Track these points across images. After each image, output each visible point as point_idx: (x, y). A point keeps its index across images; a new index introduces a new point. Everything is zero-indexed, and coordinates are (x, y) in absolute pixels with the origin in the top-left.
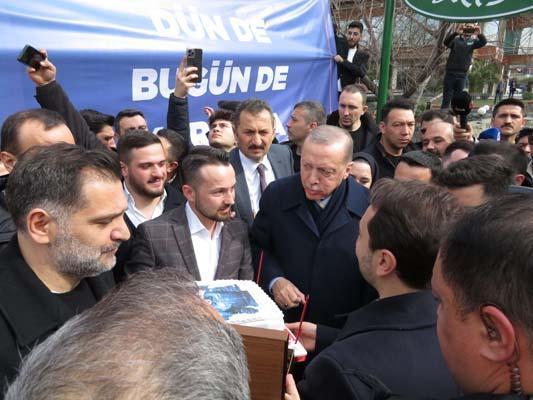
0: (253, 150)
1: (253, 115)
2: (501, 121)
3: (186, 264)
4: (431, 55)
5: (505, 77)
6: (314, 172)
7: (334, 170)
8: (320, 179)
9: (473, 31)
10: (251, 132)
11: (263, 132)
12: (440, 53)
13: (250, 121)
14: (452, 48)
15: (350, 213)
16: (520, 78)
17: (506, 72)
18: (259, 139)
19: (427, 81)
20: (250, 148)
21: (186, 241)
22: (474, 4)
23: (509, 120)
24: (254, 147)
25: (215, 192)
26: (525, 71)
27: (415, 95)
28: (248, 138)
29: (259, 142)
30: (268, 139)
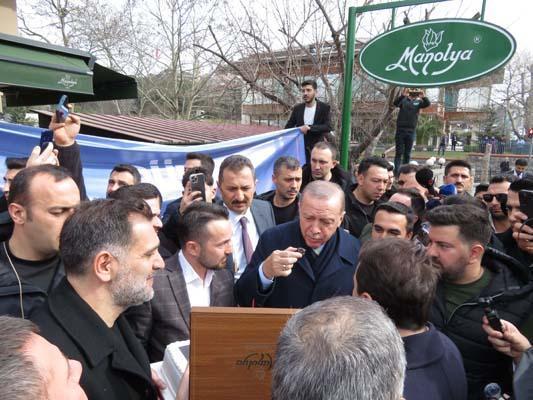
0: (237, 205)
1: (235, 173)
2: (453, 180)
3: (181, 313)
4: (384, 111)
5: (447, 131)
6: (316, 223)
7: (333, 220)
8: (321, 229)
9: (418, 94)
10: (234, 189)
11: (245, 188)
12: (391, 110)
13: (233, 179)
14: (401, 107)
15: (342, 259)
16: (460, 132)
17: (447, 127)
18: (241, 195)
19: (380, 134)
20: (233, 203)
21: (181, 290)
22: (421, 73)
23: (460, 179)
24: (237, 202)
25: (219, 245)
26: (463, 126)
27: (370, 147)
28: (231, 194)
29: (242, 198)
30: (250, 194)
